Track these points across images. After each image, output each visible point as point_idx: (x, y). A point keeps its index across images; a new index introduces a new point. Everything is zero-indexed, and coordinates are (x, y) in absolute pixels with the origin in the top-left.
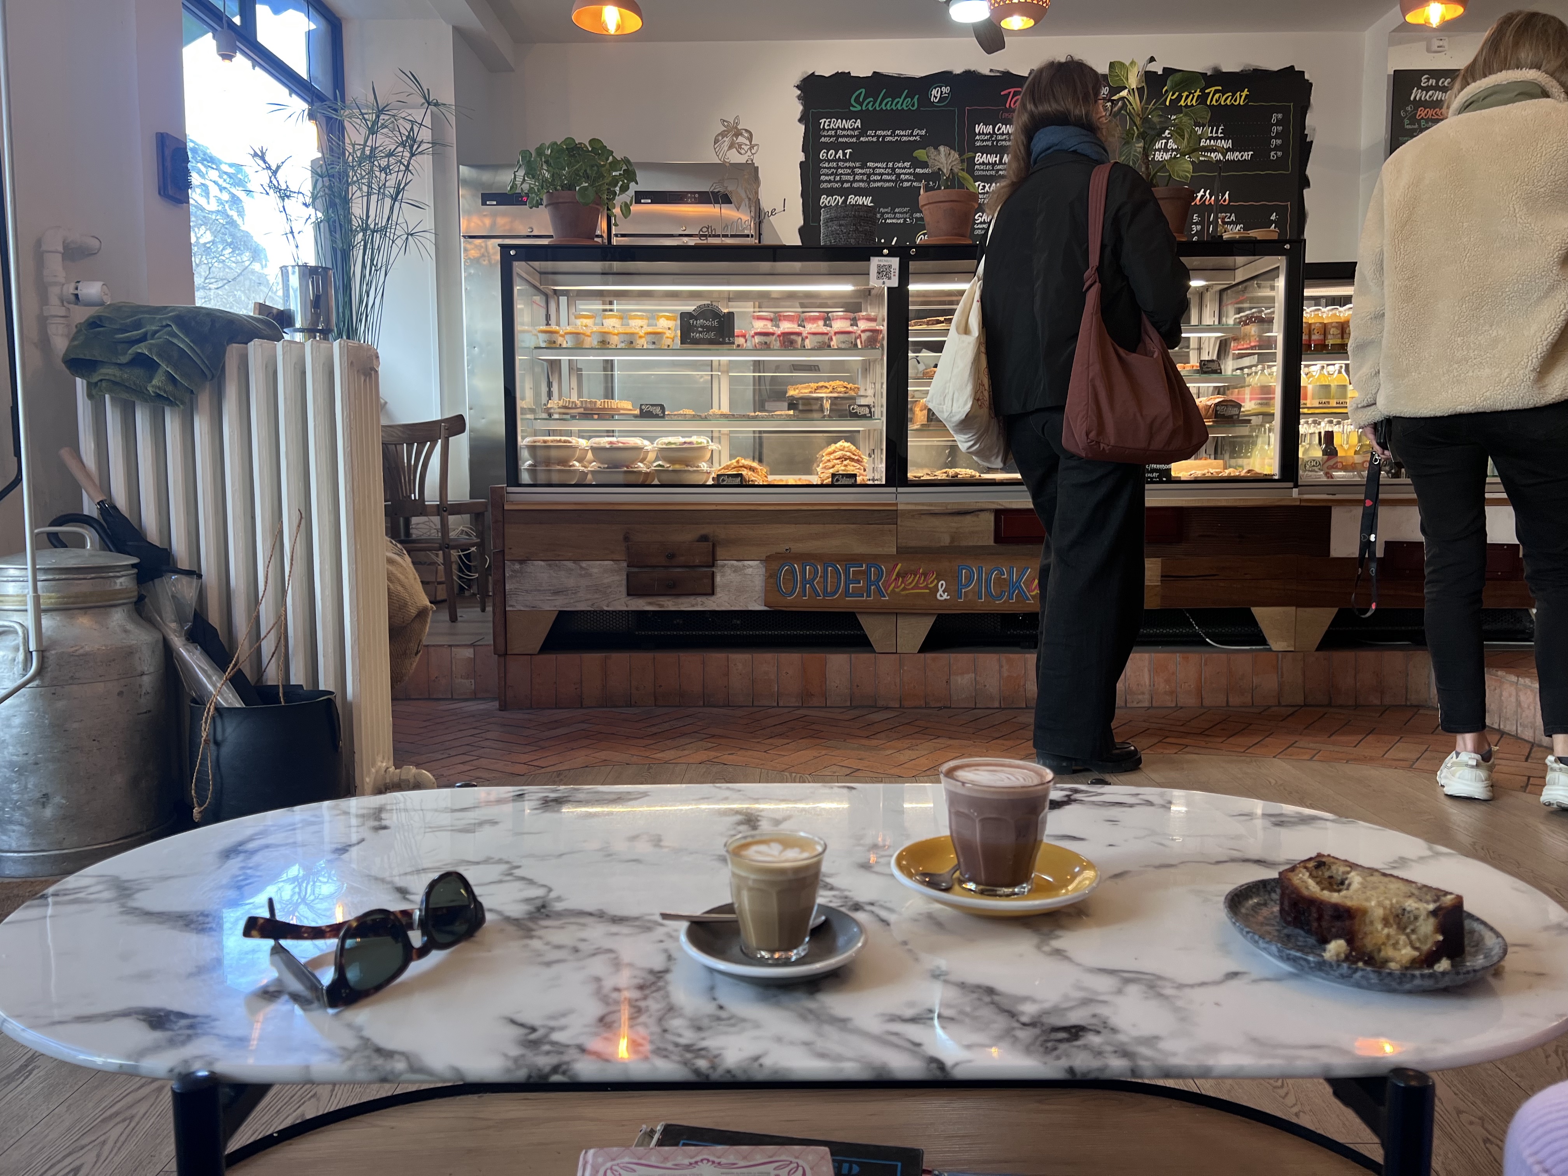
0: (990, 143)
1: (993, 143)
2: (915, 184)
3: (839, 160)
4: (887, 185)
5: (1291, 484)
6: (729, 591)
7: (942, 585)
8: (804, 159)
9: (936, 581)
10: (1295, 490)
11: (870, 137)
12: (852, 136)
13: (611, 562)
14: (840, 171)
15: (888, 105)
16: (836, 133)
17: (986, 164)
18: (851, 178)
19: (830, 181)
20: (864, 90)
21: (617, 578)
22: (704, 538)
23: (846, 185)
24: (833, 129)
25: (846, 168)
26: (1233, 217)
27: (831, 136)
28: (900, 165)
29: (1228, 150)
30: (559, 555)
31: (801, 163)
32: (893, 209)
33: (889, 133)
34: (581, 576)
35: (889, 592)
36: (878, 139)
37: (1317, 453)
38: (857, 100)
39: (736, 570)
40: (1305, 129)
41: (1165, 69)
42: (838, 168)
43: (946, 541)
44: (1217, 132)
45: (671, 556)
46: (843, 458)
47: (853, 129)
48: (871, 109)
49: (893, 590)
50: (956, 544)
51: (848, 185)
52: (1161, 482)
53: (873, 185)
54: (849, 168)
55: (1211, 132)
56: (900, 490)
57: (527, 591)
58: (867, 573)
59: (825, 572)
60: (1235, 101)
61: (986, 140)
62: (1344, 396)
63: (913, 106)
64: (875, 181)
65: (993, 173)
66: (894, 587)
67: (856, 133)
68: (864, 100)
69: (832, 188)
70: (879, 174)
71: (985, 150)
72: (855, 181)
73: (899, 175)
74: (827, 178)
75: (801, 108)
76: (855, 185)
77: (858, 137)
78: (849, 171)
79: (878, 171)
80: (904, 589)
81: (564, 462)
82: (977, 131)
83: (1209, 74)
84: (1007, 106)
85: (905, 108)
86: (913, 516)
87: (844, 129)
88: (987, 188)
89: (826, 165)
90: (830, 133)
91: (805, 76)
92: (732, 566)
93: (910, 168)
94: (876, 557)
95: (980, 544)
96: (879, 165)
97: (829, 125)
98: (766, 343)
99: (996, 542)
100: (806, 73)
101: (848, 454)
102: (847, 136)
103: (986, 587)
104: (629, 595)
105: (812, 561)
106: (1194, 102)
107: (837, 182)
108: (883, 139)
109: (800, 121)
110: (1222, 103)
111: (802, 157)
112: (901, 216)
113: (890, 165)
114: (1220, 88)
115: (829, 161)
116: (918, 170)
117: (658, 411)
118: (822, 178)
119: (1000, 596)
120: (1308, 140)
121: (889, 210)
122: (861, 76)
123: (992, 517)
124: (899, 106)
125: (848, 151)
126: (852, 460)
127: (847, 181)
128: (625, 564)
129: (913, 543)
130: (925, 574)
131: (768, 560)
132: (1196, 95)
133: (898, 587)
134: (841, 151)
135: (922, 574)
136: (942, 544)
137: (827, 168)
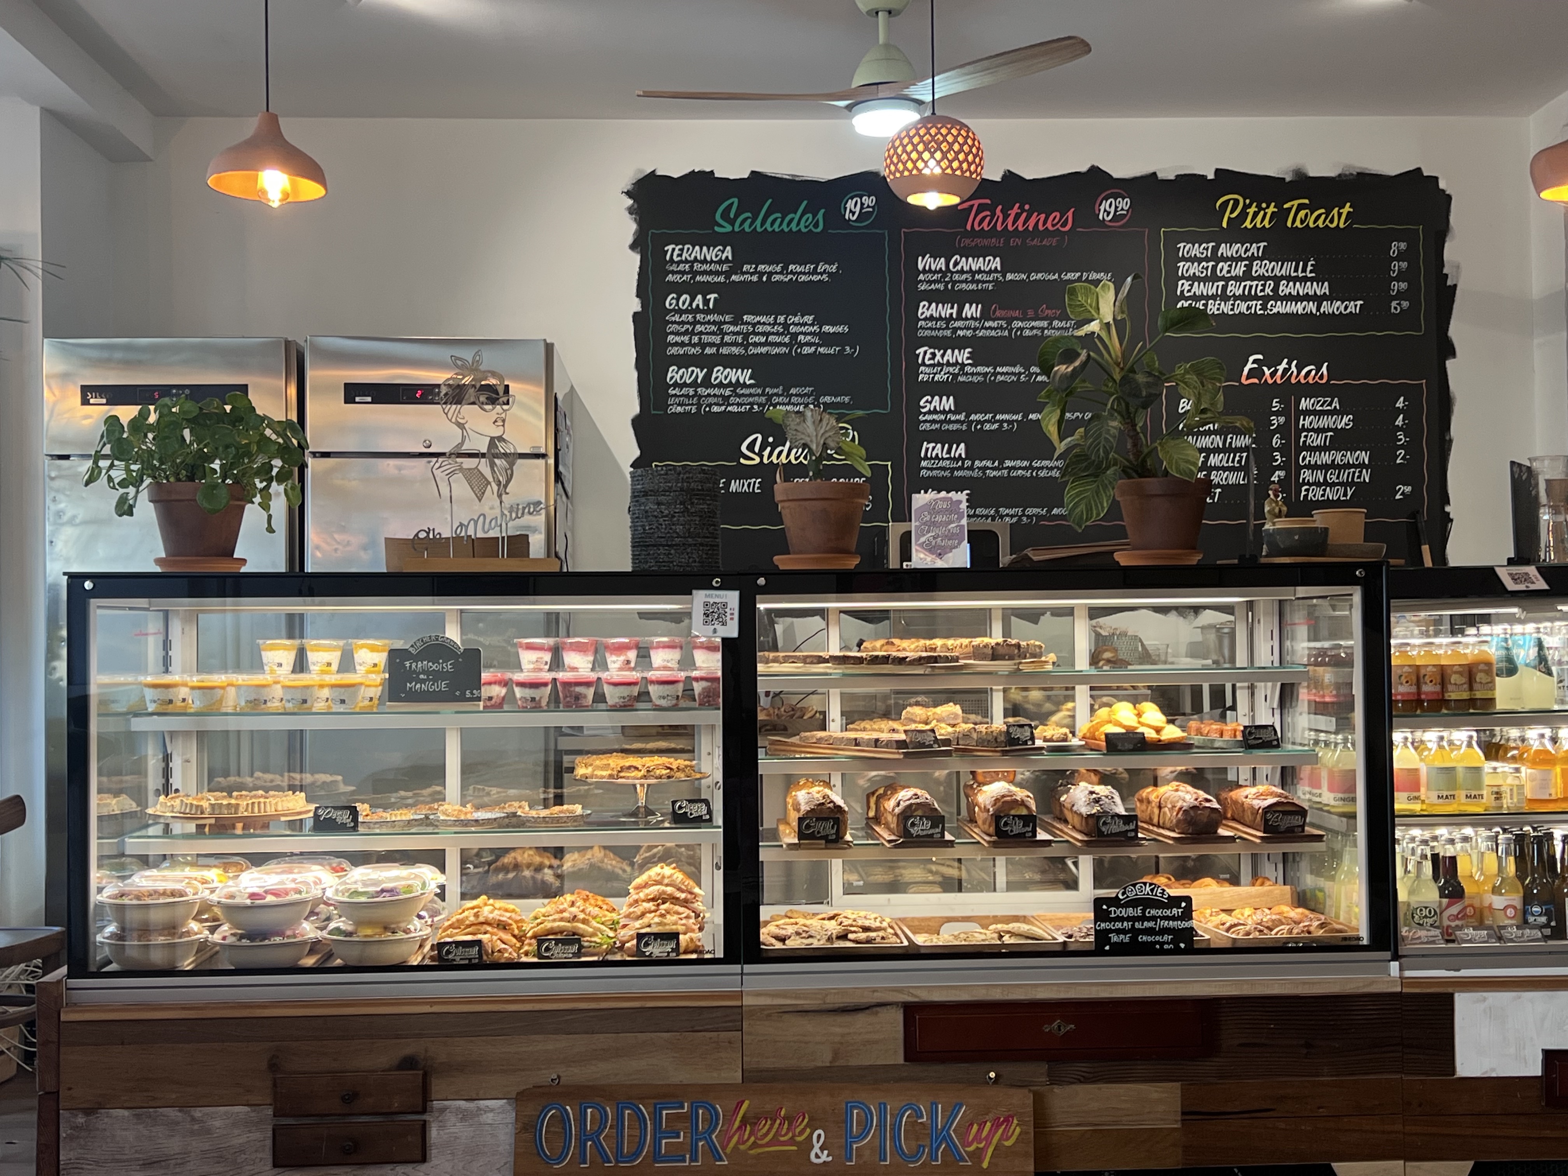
0: (941, 287)
1: (946, 286)
2: (821, 350)
3: (698, 310)
4: (776, 350)
5: (1388, 955)
6: (452, 1154)
7: (819, 1136)
8: (639, 309)
9: (808, 1130)
10: (1394, 966)
11: (748, 275)
12: (718, 273)
13: (247, 1109)
14: (699, 328)
15: (776, 224)
16: (692, 267)
17: (937, 320)
18: (717, 339)
19: (682, 344)
20: (736, 200)
21: (257, 1135)
22: (409, 1063)
23: (708, 351)
24: (686, 261)
25: (709, 323)
26: (1336, 404)
27: (683, 273)
28: (797, 320)
29: (1324, 297)
30: (154, 1099)
31: (635, 315)
32: (786, 390)
33: (779, 269)
34: (192, 1133)
35: (728, 1150)
36: (760, 278)
37: (1430, 894)
38: (725, 215)
39: (465, 1116)
40: (1443, 266)
41: (1218, 171)
42: (695, 323)
43: (824, 1058)
44: (1304, 270)
45: (350, 1097)
46: (659, 899)
47: (720, 262)
48: (747, 230)
49: (735, 1148)
50: (841, 1062)
51: (713, 350)
52: (1176, 951)
53: (753, 351)
54: (714, 323)
55: (1296, 270)
56: (748, 968)
57: (97, 1162)
58: (691, 1117)
59: (619, 1117)
60: (1332, 221)
61: (935, 282)
62: (1478, 784)
63: (816, 225)
64: (756, 345)
65: (948, 333)
66: (738, 1143)
67: (725, 267)
68: (737, 216)
69: (685, 355)
70: (763, 334)
71: (934, 297)
72: (723, 344)
73: (795, 336)
74: (678, 339)
75: (633, 227)
76: (724, 351)
77: (728, 274)
78: (714, 328)
79: (761, 329)
80: (755, 1145)
81: (172, 928)
82: (920, 267)
83: (1288, 179)
84: (969, 227)
85: (804, 230)
86: (769, 1015)
87: (705, 261)
88: (938, 357)
89: (677, 318)
90: (681, 267)
91: (641, 176)
92: (458, 1108)
93: (813, 325)
94: (707, 1089)
95: (879, 1063)
96: (763, 319)
97: (680, 255)
98: (533, 699)
99: (906, 1060)
100: (640, 171)
101: (669, 890)
102: (710, 273)
103: (893, 1138)
104: (275, 1165)
105: (597, 1100)
106: (1266, 222)
107: (694, 346)
108: (769, 278)
109: (633, 247)
110: (1311, 225)
111: (636, 305)
112: (800, 400)
113: (781, 319)
114: (1306, 201)
115: (681, 312)
116: (827, 328)
117: (344, 817)
118: (670, 338)
119: (915, 1155)
120: (1449, 282)
121: (780, 390)
122: (732, 177)
123: (898, 1016)
124: (793, 226)
125: (712, 297)
126: (675, 900)
127: (712, 345)
128: (270, 1111)
129: (769, 1063)
130: (790, 1119)
131: (520, 1098)
132: (1269, 211)
133: (744, 1143)
134: (699, 297)
135: (784, 1118)
136: (820, 1064)
137: (679, 323)
